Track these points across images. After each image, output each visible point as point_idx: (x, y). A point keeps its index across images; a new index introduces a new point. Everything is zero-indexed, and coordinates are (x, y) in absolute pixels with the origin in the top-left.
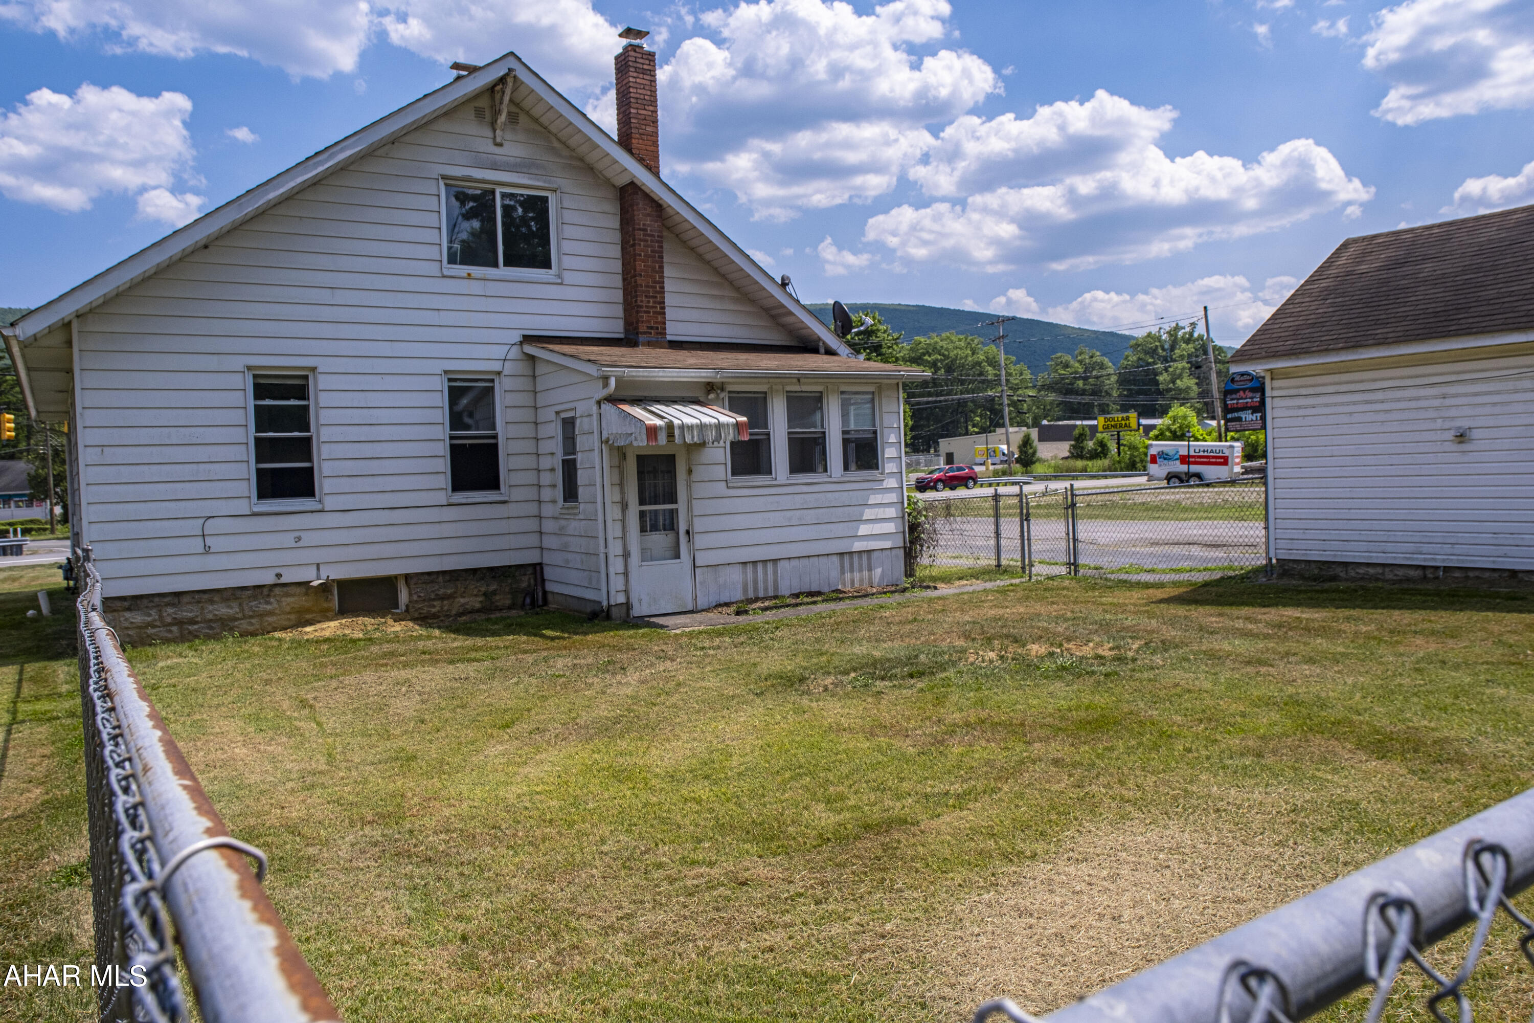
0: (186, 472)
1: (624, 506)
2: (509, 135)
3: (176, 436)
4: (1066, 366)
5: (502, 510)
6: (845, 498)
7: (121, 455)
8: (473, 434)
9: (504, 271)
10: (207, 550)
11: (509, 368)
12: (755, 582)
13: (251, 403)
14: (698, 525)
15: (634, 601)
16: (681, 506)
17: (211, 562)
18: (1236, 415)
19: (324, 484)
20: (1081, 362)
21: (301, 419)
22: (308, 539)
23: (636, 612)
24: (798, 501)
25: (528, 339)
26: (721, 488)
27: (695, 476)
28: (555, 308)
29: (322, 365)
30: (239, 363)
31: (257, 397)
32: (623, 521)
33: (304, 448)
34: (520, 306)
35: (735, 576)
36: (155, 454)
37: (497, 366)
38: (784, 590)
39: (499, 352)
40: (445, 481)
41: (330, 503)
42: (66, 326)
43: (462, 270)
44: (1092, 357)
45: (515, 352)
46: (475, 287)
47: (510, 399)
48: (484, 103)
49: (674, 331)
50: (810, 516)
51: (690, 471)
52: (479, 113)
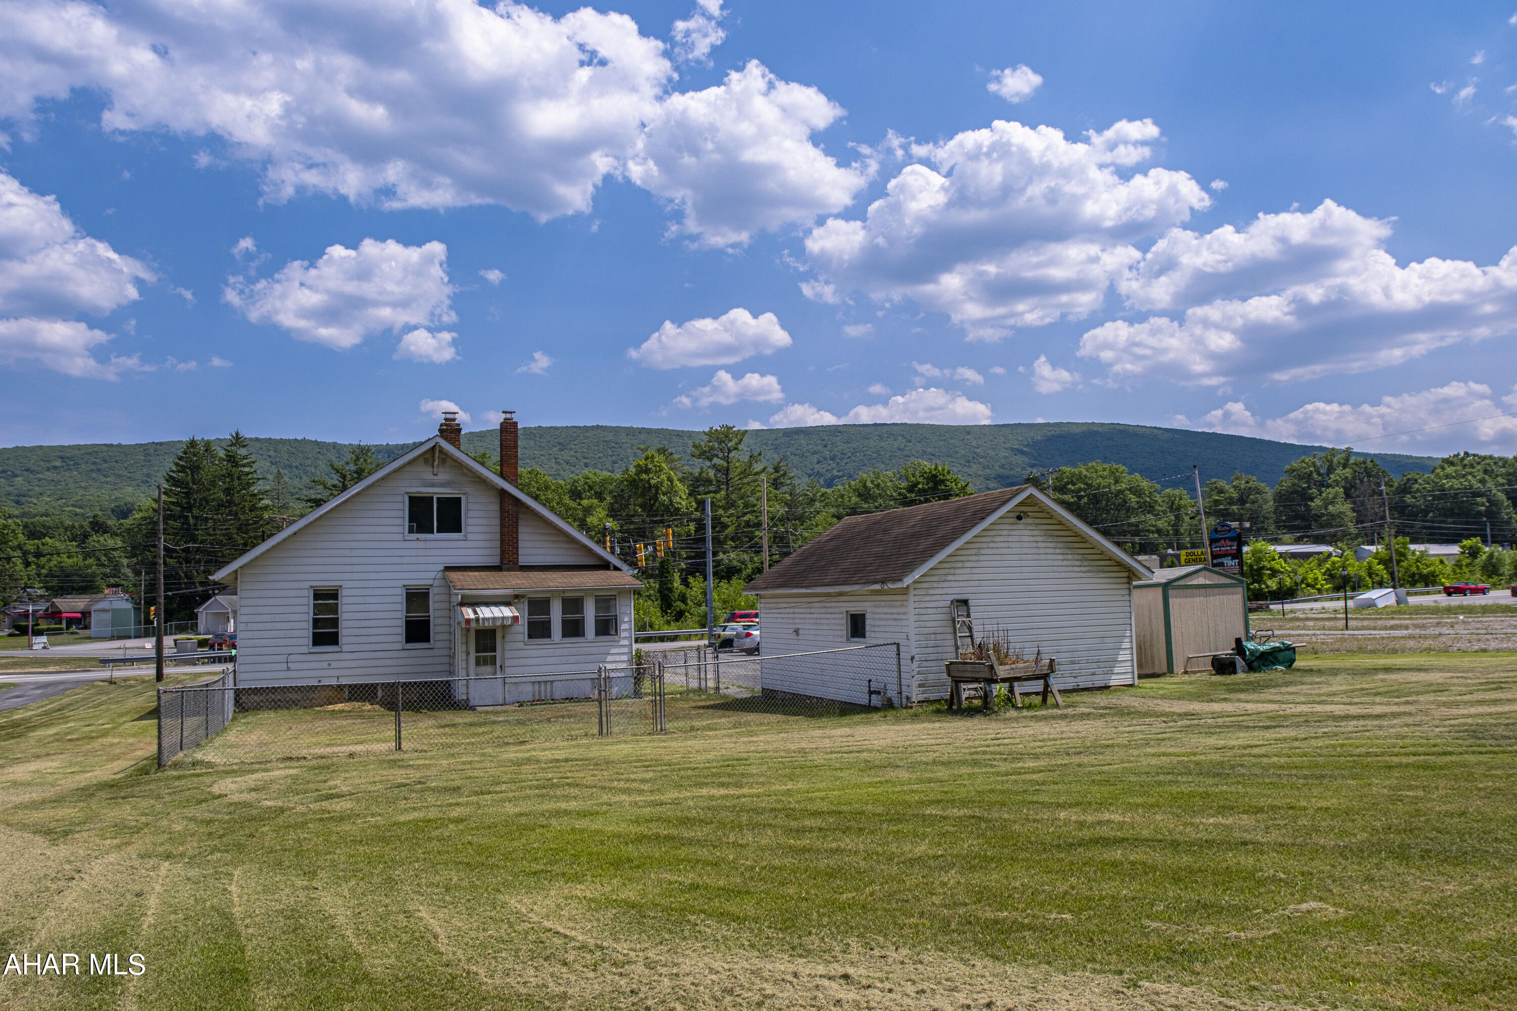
0: (282, 634)
1: (468, 654)
2: (441, 469)
3: (278, 617)
4: (1221, 491)
5: (430, 653)
6: (595, 650)
7: (254, 627)
8: (417, 615)
9: (437, 535)
10: (288, 669)
11: (436, 583)
12: (540, 692)
13: (312, 602)
14: (507, 663)
15: (471, 698)
16: (498, 654)
17: (290, 674)
18: (1220, 560)
19: (342, 640)
20: (1235, 487)
21: (335, 609)
22: (334, 664)
23: (471, 704)
24: (566, 651)
25: (448, 569)
26: (521, 645)
27: (507, 639)
28: (464, 552)
29: (345, 584)
30: (307, 585)
31: (315, 599)
32: (467, 660)
33: (335, 623)
34: (443, 552)
35: (529, 688)
36: (268, 626)
37: (430, 582)
38: (557, 696)
39: (433, 575)
40: (403, 638)
41: (345, 648)
42: (236, 571)
43: (415, 536)
44: (1247, 482)
45: (440, 575)
46: (421, 544)
47: (437, 598)
48: (428, 455)
49: (523, 560)
50: (572, 659)
51: (503, 637)
52: (426, 461)
